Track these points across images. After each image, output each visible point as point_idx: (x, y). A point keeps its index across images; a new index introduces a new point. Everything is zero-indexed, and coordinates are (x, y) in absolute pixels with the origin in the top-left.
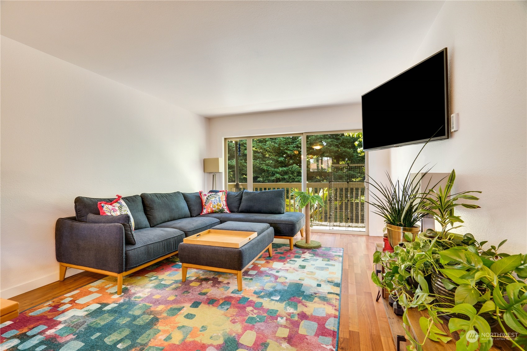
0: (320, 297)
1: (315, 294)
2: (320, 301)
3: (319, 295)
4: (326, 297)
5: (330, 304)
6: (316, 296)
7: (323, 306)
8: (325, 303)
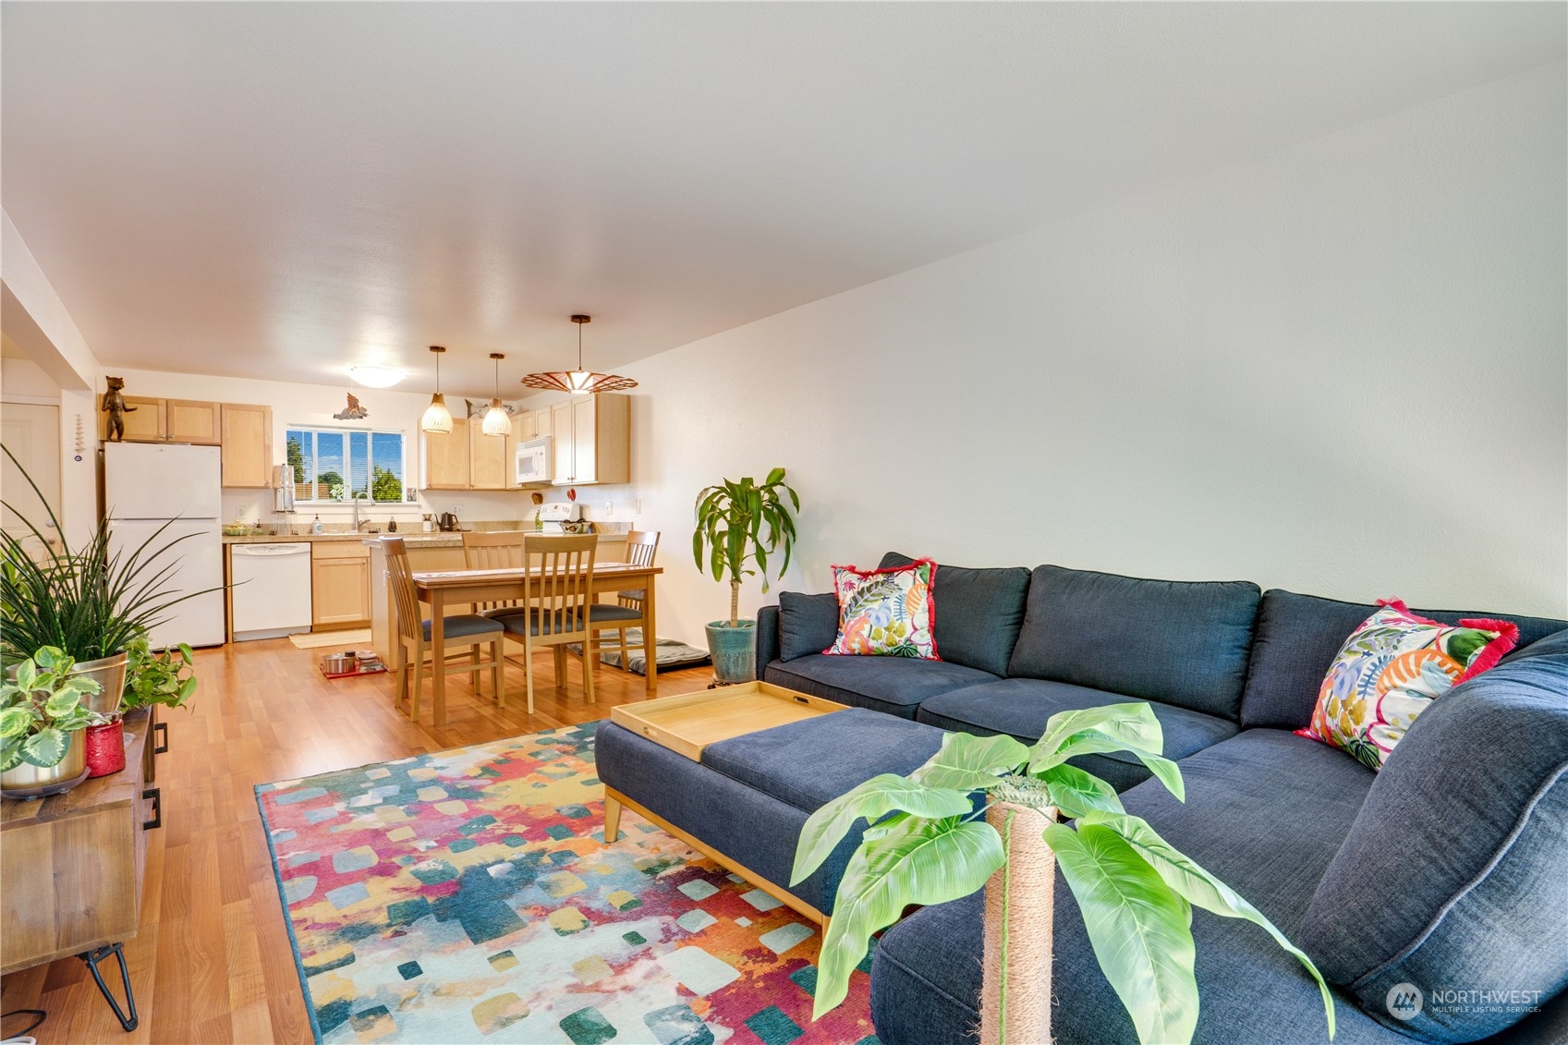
0: (373, 930)
1: (397, 934)
2: (364, 919)
3: (381, 936)
4: (352, 939)
5: (327, 925)
6: (389, 926)
7: (345, 911)
8: (345, 923)
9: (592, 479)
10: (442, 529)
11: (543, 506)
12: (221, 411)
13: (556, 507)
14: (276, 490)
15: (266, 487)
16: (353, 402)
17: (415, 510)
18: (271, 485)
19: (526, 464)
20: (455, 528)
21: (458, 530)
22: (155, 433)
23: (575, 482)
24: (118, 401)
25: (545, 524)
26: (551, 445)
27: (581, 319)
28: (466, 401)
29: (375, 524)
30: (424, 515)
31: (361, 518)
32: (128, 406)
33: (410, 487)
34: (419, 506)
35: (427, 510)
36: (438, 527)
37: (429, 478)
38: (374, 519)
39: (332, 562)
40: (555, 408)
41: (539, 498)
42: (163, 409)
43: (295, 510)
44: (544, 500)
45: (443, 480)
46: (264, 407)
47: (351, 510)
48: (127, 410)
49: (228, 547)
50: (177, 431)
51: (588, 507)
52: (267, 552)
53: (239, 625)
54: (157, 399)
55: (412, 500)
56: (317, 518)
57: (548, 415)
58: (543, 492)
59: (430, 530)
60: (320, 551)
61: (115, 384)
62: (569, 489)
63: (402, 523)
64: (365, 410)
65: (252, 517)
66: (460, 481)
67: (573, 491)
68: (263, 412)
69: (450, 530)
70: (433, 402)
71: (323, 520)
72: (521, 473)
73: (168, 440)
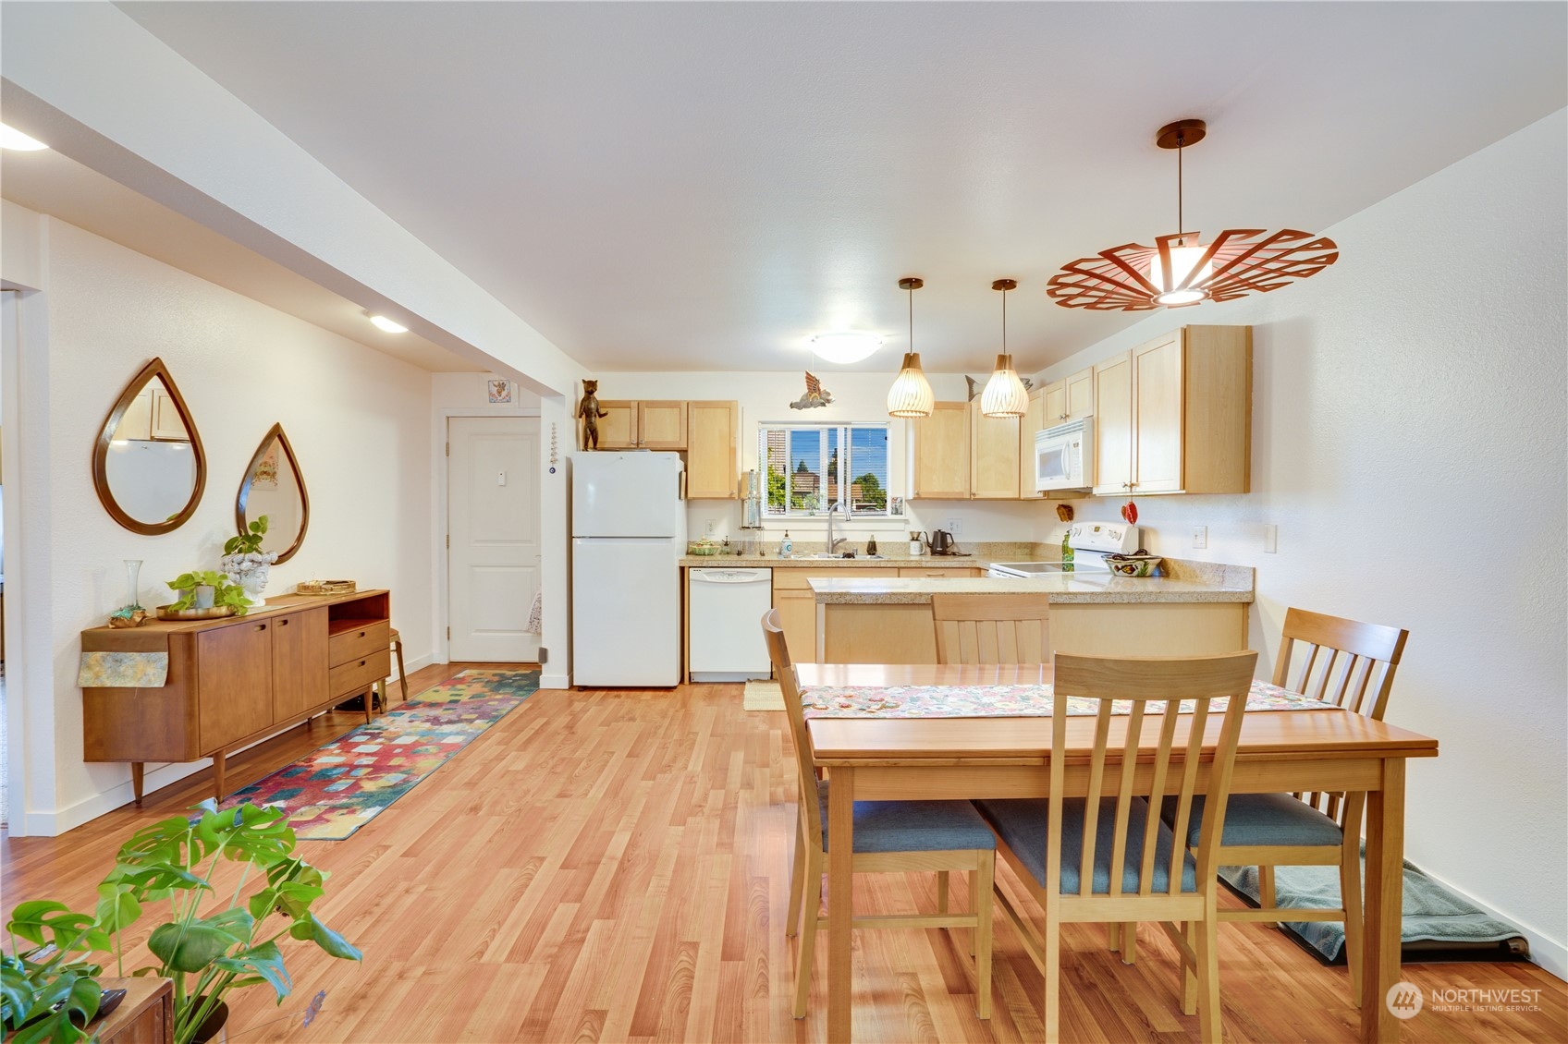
9: (1174, 486)
10: (934, 553)
11: (1075, 525)
12: (687, 410)
13: (1097, 529)
14: (743, 501)
15: (731, 498)
16: (812, 383)
17: (901, 526)
18: (736, 496)
19: (1051, 463)
20: (950, 550)
21: (954, 554)
22: (628, 440)
23: (1137, 490)
24: (593, 406)
25: (1076, 553)
26: (1093, 429)
27: (1181, 133)
28: (967, 377)
29: (852, 543)
30: (911, 533)
31: (836, 536)
32: (602, 411)
33: (895, 496)
34: (906, 521)
35: (916, 526)
36: (929, 550)
37: (917, 484)
38: (851, 538)
39: (795, 593)
40: (1100, 368)
41: (1067, 512)
42: (634, 412)
43: (763, 524)
44: (1076, 516)
45: (936, 486)
46: (728, 402)
47: (825, 526)
48: (601, 416)
49: (686, 570)
50: (648, 436)
51: (1154, 531)
52: (725, 579)
53: (695, 666)
54: (630, 402)
55: (897, 513)
56: (787, 535)
57: (1087, 383)
58: (1075, 503)
59: (918, 553)
60: (783, 579)
61: (591, 387)
62: (1126, 503)
63: (884, 543)
64: (829, 394)
65: (721, 532)
66: (958, 488)
67: (1132, 507)
68: (728, 407)
69: (943, 553)
70: (903, 368)
71: (794, 537)
72: (1043, 475)
73: (638, 446)
